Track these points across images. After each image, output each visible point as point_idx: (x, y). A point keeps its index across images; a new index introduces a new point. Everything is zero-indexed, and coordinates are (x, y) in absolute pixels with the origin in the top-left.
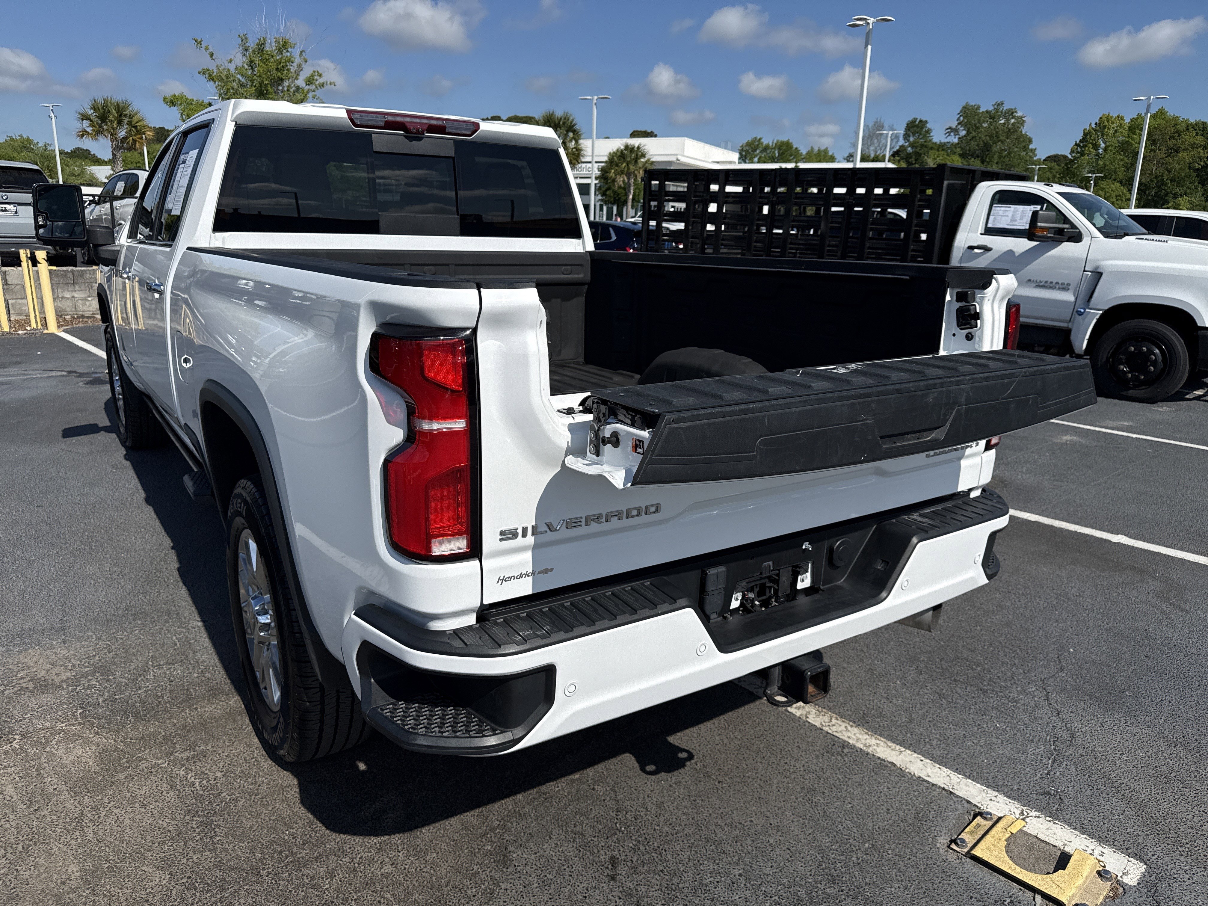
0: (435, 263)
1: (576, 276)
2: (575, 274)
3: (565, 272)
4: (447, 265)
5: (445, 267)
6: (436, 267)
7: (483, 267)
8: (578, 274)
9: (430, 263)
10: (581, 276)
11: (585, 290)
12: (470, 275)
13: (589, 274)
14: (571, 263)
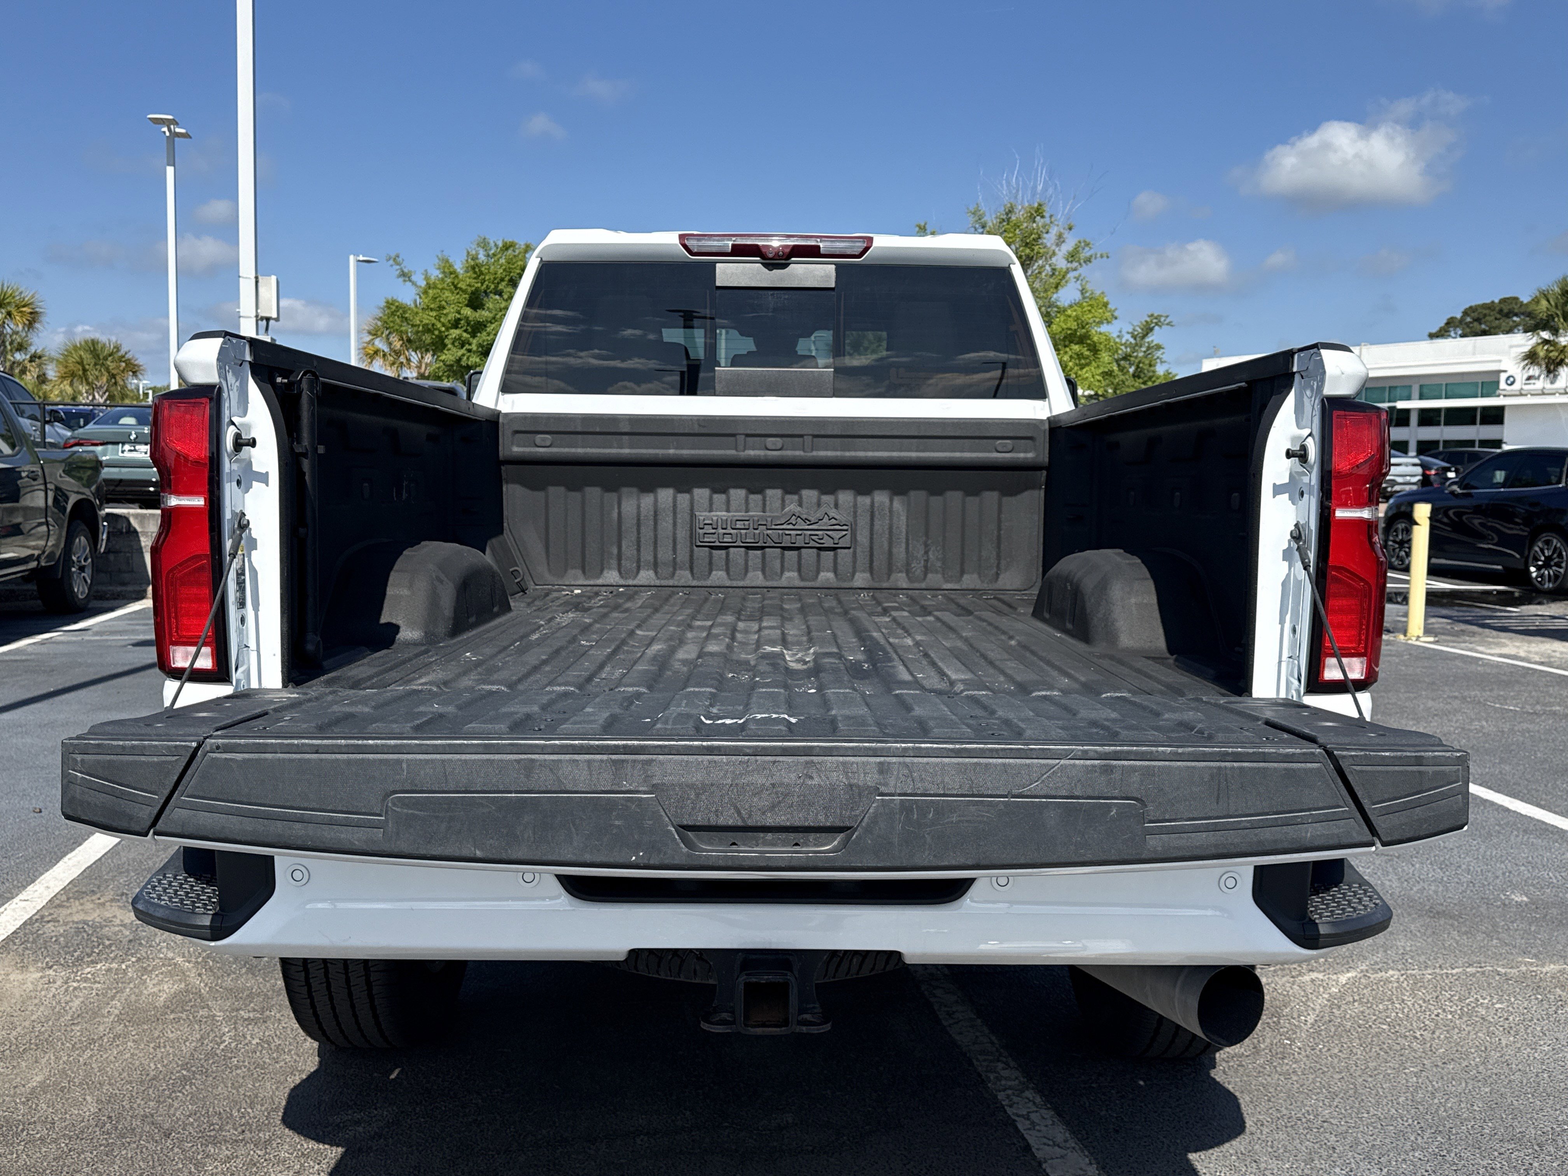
0: (780, 432)
1: (1022, 455)
2: (1020, 452)
3: (999, 449)
4: (801, 436)
5: (797, 439)
6: (785, 439)
7: (858, 440)
8: (1025, 452)
9: (775, 432)
10: (1030, 455)
11: (1043, 479)
12: (837, 450)
13: (1047, 451)
14: (1011, 434)
